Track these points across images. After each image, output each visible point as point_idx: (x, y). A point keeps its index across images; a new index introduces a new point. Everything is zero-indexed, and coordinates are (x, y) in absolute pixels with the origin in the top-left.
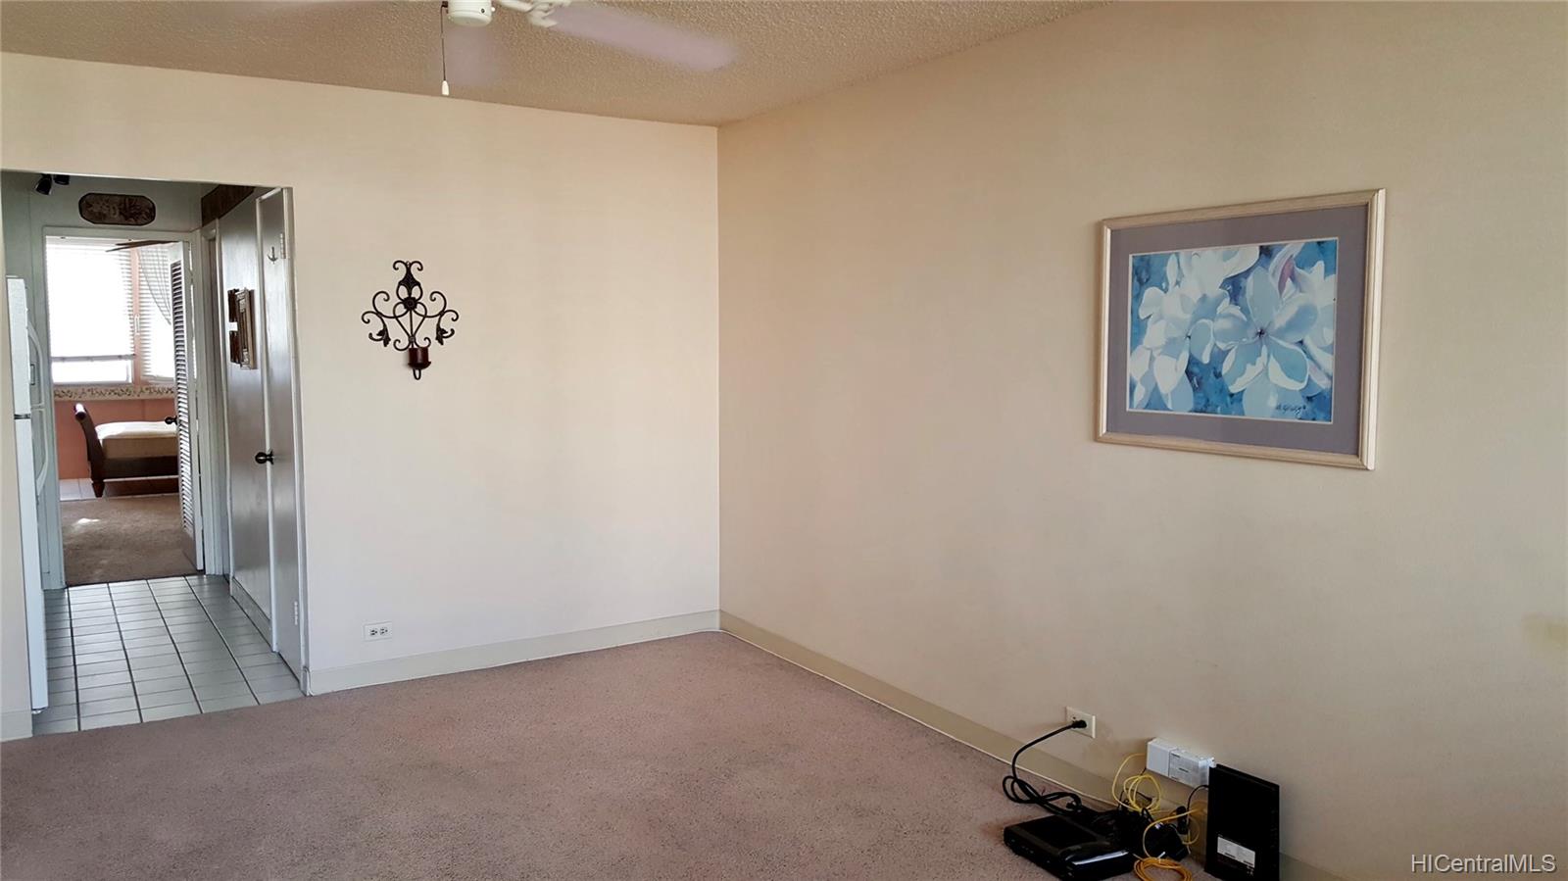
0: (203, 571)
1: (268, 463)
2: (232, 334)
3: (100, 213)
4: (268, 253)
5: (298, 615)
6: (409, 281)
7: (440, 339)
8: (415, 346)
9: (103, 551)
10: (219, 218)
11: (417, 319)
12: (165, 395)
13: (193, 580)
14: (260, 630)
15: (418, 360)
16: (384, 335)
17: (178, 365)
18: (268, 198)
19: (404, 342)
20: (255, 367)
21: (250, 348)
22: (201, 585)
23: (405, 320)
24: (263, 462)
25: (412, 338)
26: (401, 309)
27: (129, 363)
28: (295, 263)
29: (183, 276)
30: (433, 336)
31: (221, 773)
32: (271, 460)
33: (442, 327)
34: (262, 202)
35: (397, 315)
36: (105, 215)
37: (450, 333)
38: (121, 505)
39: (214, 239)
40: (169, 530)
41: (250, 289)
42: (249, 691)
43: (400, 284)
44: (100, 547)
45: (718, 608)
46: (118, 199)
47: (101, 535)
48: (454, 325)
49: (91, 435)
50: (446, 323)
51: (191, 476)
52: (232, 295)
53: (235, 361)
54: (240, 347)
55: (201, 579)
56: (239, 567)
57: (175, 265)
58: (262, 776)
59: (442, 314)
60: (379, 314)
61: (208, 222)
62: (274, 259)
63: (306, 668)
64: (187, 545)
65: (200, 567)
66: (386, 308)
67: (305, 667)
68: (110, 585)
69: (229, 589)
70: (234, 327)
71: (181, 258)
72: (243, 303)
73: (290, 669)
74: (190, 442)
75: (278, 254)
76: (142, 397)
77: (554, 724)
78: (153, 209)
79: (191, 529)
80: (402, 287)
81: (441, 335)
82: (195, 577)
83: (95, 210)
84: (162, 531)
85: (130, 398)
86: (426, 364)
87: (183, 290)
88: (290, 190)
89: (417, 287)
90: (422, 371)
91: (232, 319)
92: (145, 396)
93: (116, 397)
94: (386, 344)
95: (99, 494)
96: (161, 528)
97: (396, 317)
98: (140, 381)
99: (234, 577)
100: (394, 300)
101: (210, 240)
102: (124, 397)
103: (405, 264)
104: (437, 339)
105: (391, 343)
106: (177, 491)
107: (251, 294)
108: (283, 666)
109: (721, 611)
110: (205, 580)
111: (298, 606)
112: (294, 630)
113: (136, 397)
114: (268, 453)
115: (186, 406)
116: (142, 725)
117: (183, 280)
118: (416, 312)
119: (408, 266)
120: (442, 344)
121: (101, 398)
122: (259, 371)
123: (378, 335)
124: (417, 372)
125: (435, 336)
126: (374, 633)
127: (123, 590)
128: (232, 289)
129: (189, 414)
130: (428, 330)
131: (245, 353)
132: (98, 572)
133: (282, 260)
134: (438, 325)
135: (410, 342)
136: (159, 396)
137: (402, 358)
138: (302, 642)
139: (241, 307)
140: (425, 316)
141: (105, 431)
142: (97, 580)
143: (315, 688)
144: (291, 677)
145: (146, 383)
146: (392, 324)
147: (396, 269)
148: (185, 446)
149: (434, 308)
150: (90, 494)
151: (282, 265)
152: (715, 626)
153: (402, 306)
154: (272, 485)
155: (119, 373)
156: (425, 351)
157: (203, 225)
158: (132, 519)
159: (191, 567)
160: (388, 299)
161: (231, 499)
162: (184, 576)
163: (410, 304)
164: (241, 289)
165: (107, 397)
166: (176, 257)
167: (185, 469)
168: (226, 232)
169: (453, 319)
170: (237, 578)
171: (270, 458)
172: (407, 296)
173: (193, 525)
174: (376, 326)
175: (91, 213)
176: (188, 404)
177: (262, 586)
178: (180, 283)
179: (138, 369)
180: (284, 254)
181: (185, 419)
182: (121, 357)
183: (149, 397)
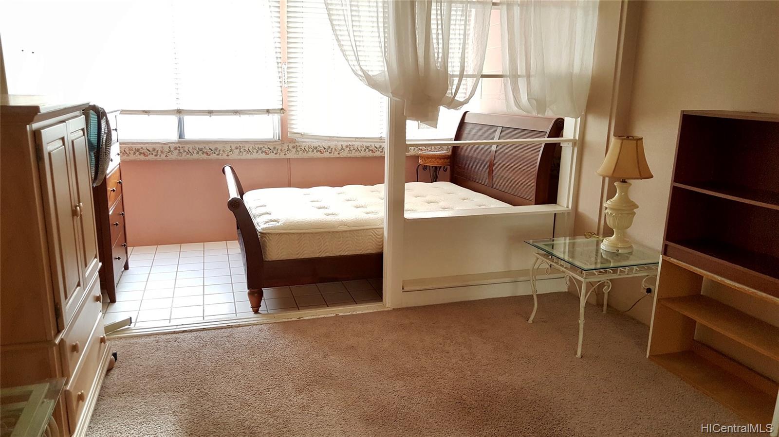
12: (310, 155)
27: (276, 117)
76: (289, 156)
85: (277, 156)
92: (291, 155)
93: (263, 156)
98: (287, 138)
102: (272, 156)
113: (282, 156)
121: (249, 156)
136: (305, 155)
145: (292, 141)
155: (266, 129)
165: (255, 156)
179: (284, 125)
182: (268, 111)
183: (296, 156)
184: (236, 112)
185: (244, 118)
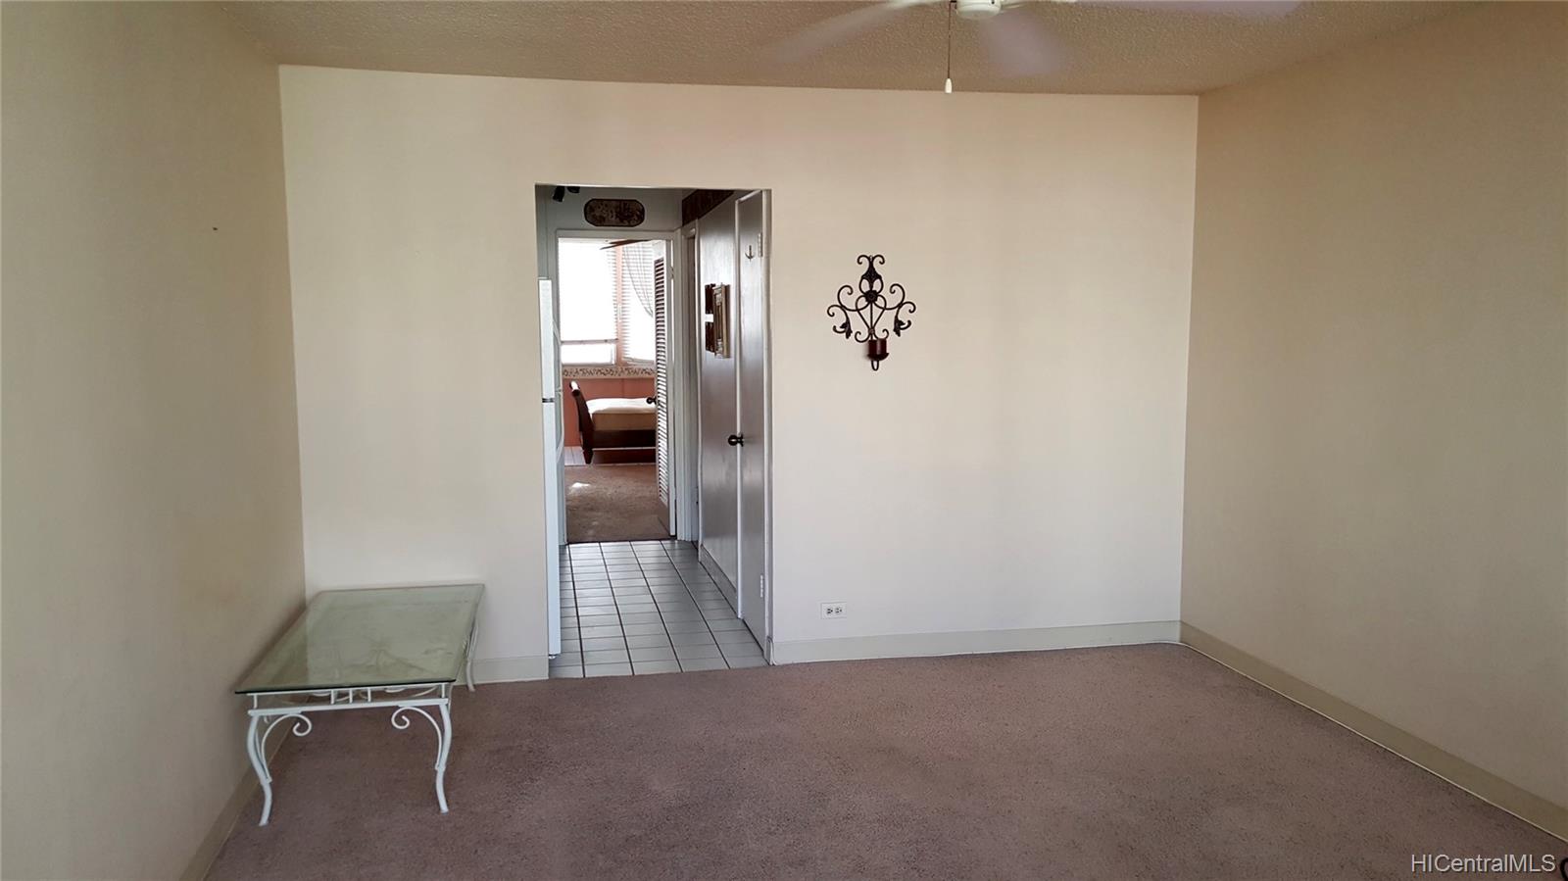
0: (675, 537)
1: (739, 445)
2: (708, 325)
3: (601, 216)
4: (745, 252)
5: (764, 589)
6: (871, 275)
7: (897, 331)
8: (874, 338)
9: (595, 513)
10: (699, 218)
11: (877, 311)
12: (640, 375)
13: (667, 544)
14: (726, 596)
15: (877, 352)
16: (847, 328)
17: (658, 351)
18: (747, 200)
19: (865, 335)
20: (728, 356)
21: (725, 340)
22: (673, 549)
23: (866, 313)
24: (734, 444)
25: (871, 330)
26: (863, 302)
27: (613, 347)
28: (771, 260)
29: (665, 271)
30: (891, 327)
31: (703, 732)
32: (741, 443)
33: (900, 319)
34: (740, 203)
35: (859, 307)
36: (604, 219)
37: (907, 324)
38: (606, 471)
39: (694, 238)
40: (644, 497)
41: (726, 284)
42: (719, 654)
43: (863, 278)
44: (592, 509)
45: (1179, 619)
46: (614, 203)
47: (593, 499)
48: (911, 317)
49: (583, 409)
50: (903, 316)
51: (668, 451)
52: (709, 290)
53: (709, 350)
54: (715, 337)
55: (673, 544)
56: (707, 535)
57: (658, 261)
58: (738, 739)
59: (900, 306)
60: (842, 307)
61: (688, 222)
62: (750, 257)
63: (770, 639)
64: (662, 512)
65: (673, 533)
66: (849, 302)
67: (769, 637)
68: (602, 544)
69: (697, 555)
70: (710, 318)
71: (664, 255)
72: (719, 297)
73: (756, 638)
74: (667, 421)
75: (756, 251)
76: (622, 376)
77: (1007, 725)
78: (642, 212)
79: (666, 498)
80: (864, 281)
81: (898, 326)
82: (668, 542)
83: (598, 214)
84: (640, 497)
85: (613, 377)
86: (884, 355)
87: (665, 284)
88: (769, 192)
89: (878, 280)
90: (881, 362)
91: (708, 311)
92: (625, 376)
93: (602, 376)
94: (848, 336)
95: (588, 461)
96: (639, 494)
97: (858, 310)
98: (621, 363)
99: (702, 545)
100: (857, 293)
101: (689, 239)
102: (608, 376)
103: (869, 258)
104: (895, 330)
105: (853, 335)
106: (655, 461)
107: (727, 289)
108: (747, 632)
109: (1182, 622)
110: (677, 546)
111: (764, 580)
112: (760, 601)
113: (617, 376)
114: (738, 435)
115: (665, 388)
116: (634, 678)
117: (665, 275)
118: (876, 305)
119: (871, 260)
120: (899, 334)
121: (591, 377)
122: (732, 359)
123: (841, 327)
124: (875, 363)
125: (893, 328)
126: (830, 611)
127: (611, 549)
128: (709, 284)
129: (667, 396)
130: (886, 322)
131: (720, 343)
132: (591, 532)
133: (759, 259)
134: (896, 317)
135: (870, 334)
136: (636, 376)
137: (863, 348)
138: (767, 615)
139: (717, 299)
140: (884, 309)
141: (595, 406)
142: (591, 539)
143: (777, 658)
144: (754, 645)
145: (626, 364)
146: (854, 317)
147: (860, 263)
148: (662, 424)
149: (893, 300)
150: (580, 460)
151: (758, 262)
152: (1174, 637)
153: (863, 299)
154: (741, 467)
155: (604, 355)
156: (884, 342)
157: (683, 225)
158: (615, 485)
159: (664, 532)
160: (852, 292)
161: (701, 474)
162: (660, 540)
163: (871, 297)
164: (718, 284)
165: (595, 376)
166: (660, 254)
167: (662, 444)
168: (704, 231)
169: (910, 312)
170: (705, 546)
171: (740, 440)
172: (868, 289)
173: (668, 494)
174: (840, 318)
175: (594, 216)
176: (667, 387)
177: (728, 554)
178: (663, 278)
179: (619, 353)
180: (762, 252)
181: (663, 399)
182: (606, 341)
183: (628, 377)
184: (582, 342)
185: (587, 346)
